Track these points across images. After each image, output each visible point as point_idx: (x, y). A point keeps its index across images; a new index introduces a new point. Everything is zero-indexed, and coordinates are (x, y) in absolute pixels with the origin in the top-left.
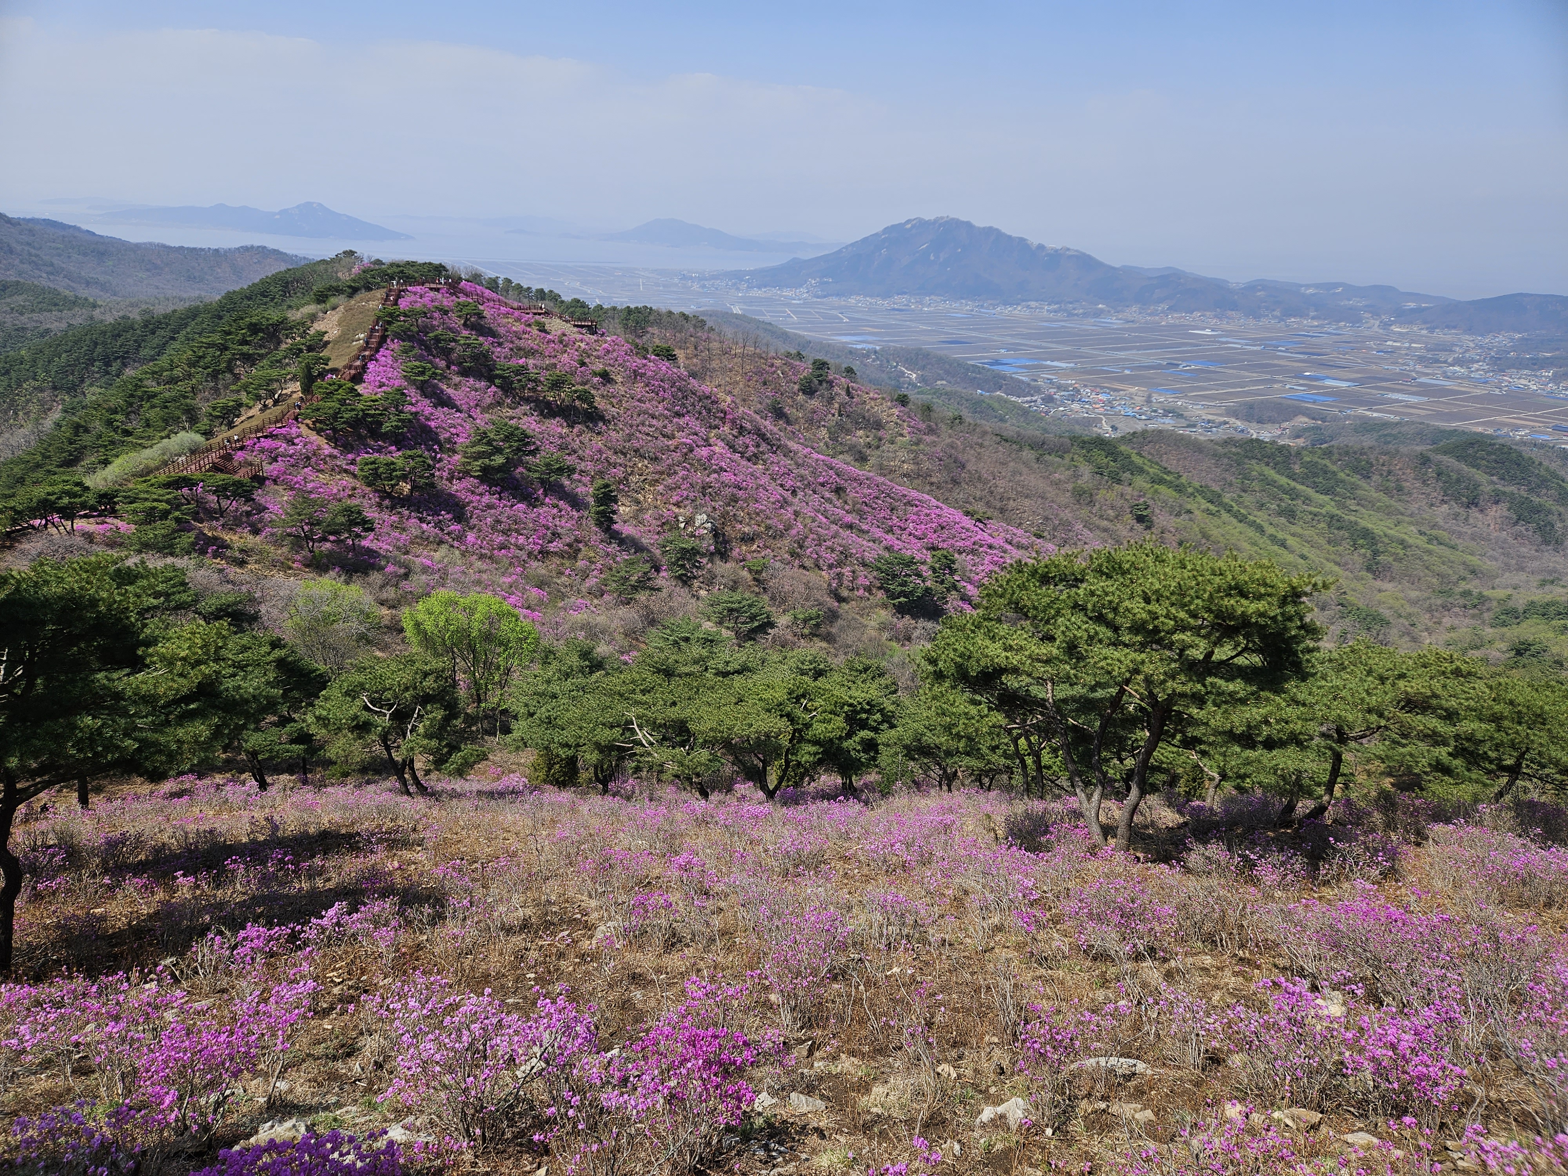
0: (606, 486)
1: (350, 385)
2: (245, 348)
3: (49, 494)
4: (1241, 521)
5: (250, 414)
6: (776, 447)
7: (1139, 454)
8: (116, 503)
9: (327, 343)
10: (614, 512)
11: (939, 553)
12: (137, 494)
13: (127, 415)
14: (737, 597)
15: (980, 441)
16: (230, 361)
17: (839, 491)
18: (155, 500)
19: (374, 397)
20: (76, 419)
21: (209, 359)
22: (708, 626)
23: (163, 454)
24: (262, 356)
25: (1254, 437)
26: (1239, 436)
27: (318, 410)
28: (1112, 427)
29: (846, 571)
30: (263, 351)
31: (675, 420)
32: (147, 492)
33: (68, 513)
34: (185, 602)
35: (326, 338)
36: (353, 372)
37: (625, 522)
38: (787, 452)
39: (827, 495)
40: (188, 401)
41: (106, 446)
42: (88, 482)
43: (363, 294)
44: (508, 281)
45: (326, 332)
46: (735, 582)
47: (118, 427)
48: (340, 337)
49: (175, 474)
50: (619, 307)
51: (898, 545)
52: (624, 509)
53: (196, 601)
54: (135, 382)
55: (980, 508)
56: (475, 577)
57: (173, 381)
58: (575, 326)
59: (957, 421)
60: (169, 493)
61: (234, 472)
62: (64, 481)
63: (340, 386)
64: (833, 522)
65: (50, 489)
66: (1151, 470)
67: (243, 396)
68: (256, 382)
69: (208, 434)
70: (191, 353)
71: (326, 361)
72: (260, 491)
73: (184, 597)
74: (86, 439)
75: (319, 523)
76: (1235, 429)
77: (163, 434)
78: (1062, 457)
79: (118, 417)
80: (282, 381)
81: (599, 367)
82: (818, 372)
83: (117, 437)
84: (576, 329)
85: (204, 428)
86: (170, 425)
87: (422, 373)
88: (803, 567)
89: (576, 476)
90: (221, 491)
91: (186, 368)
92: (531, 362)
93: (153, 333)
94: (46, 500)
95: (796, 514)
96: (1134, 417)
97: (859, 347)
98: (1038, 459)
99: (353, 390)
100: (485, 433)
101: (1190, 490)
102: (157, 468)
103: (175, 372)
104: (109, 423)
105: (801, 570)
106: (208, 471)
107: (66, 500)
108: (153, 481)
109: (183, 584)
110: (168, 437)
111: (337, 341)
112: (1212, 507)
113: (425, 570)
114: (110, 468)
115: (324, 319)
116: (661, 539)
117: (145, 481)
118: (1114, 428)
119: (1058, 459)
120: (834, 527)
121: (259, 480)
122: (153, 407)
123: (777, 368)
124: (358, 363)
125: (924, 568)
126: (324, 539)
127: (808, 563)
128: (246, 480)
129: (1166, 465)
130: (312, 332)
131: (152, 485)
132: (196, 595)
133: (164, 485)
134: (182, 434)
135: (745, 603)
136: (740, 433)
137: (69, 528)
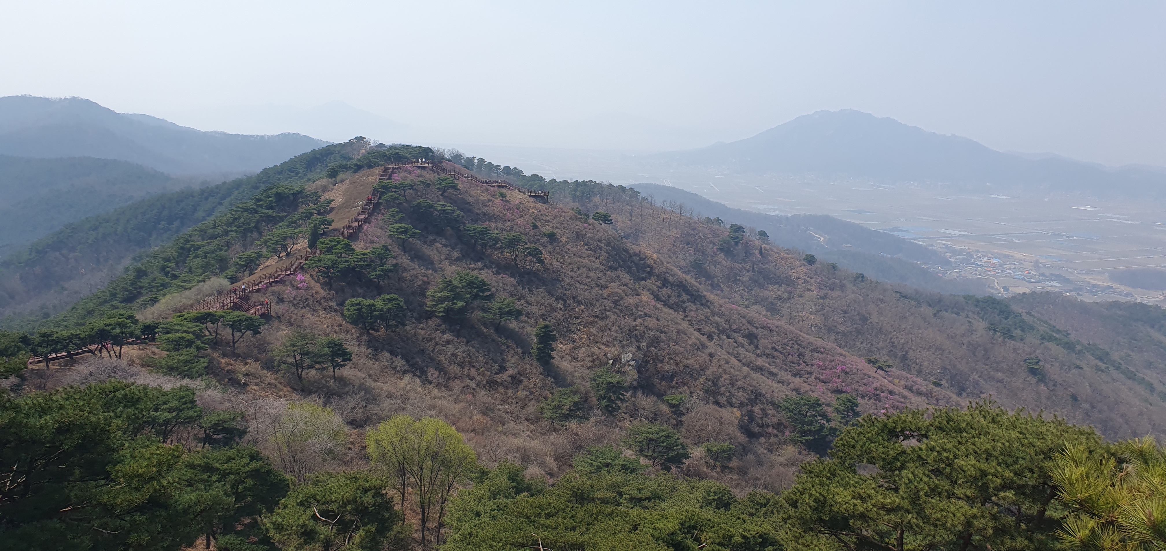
0: (546, 327)
1: (346, 241)
2: (270, 212)
3: (106, 325)
4: (1130, 378)
5: (267, 264)
6: (696, 298)
7: (1028, 313)
8: (156, 333)
9: (332, 209)
10: (553, 350)
11: (843, 396)
12: (172, 326)
13: (177, 263)
14: (655, 428)
15: (881, 297)
16: (258, 222)
17: (751, 337)
18: (185, 332)
19: (364, 252)
20: (140, 265)
21: (242, 220)
22: (628, 453)
23: (198, 294)
24: (282, 219)
25: (1138, 301)
26: (1123, 299)
27: (319, 261)
28: (1004, 288)
29: (757, 409)
30: (284, 214)
31: (609, 273)
32: (180, 324)
33: (119, 341)
34: (191, 417)
35: (332, 205)
36: (350, 231)
37: (562, 357)
38: (705, 303)
39: (740, 340)
40: (222, 253)
41: (158, 287)
42: (139, 316)
43: (365, 171)
44: (482, 160)
45: (333, 200)
46: (656, 415)
47: (169, 272)
48: (344, 204)
49: (204, 310)
50: (569, 181)
51: (805, 387)
52: (561, 347)
53: (200, 417)
54: (187, 237)
55: (883, 357)
56: (430, 402)
57: (214, 237)
58: (530, 196)
59: (860, 279)
60: (197, 326)
61: (247, 310)
62: (120, 315)
63: (338, 242)
64: (744, 365)
65: (108, 321)
66: (1041, 328)
67: (265, 251)
68: (275, 239)
69: (233, 280)
70: (229, 215)
71: (330, 223)
72: (266, 327)
73: (191, 413)
74: (145, 281)
75: (307, 354)
76: (1120, 293)
77: (200, 279)
78: (957, 314)
79: (170, 264)
80: (294, 237)
81: (547, 229)
82: (735, 235)
83: (167, 280)
84: (532, 199)
85: (231, 274)
86: (208, 271)
87: (405, 232)
88: (717, 403)
89: (524, 318)
90: (235, 326)
91: (225, 228)
92: (493, 225)
93: (207, 199)
94: (103, 330)
95: (711, 355)
96: (1024, 279)
97: (773, 214)
98: (935, 315)
99: (348, 246)
100: (450, 281)
101: (1078, 347)
102: (192, 306)
103: (216, 230)
104: (163, 269)
105: (714, 406)
106: (231, 308)
107: (118, 330)
108: (186, 316)
109: (192, 402)
110: (203, 281)
111: (340, 207)
112: (1100, 364)
113: (390, 396)
114: (157, 306)
115: (333, 189)
116: (591, 374)
117: (180, 316)
118: (1006, 289)
119: (954, 315)
120: (746, 369)
121: (266, 317)
122: (196, 256)
123: (699, 232)
124: (356, 224)
125: (830, 410)
126: (311, 367)
127: (722, 400)
128: (257, 316)
129: (1054, 324)
130: (323, 199)
131: (185, 319)
132: (201, 411)
133: (194, 319)
134: (214, 279)
135: (662, 433)
136: (664, 285)
137: (118, 352)
